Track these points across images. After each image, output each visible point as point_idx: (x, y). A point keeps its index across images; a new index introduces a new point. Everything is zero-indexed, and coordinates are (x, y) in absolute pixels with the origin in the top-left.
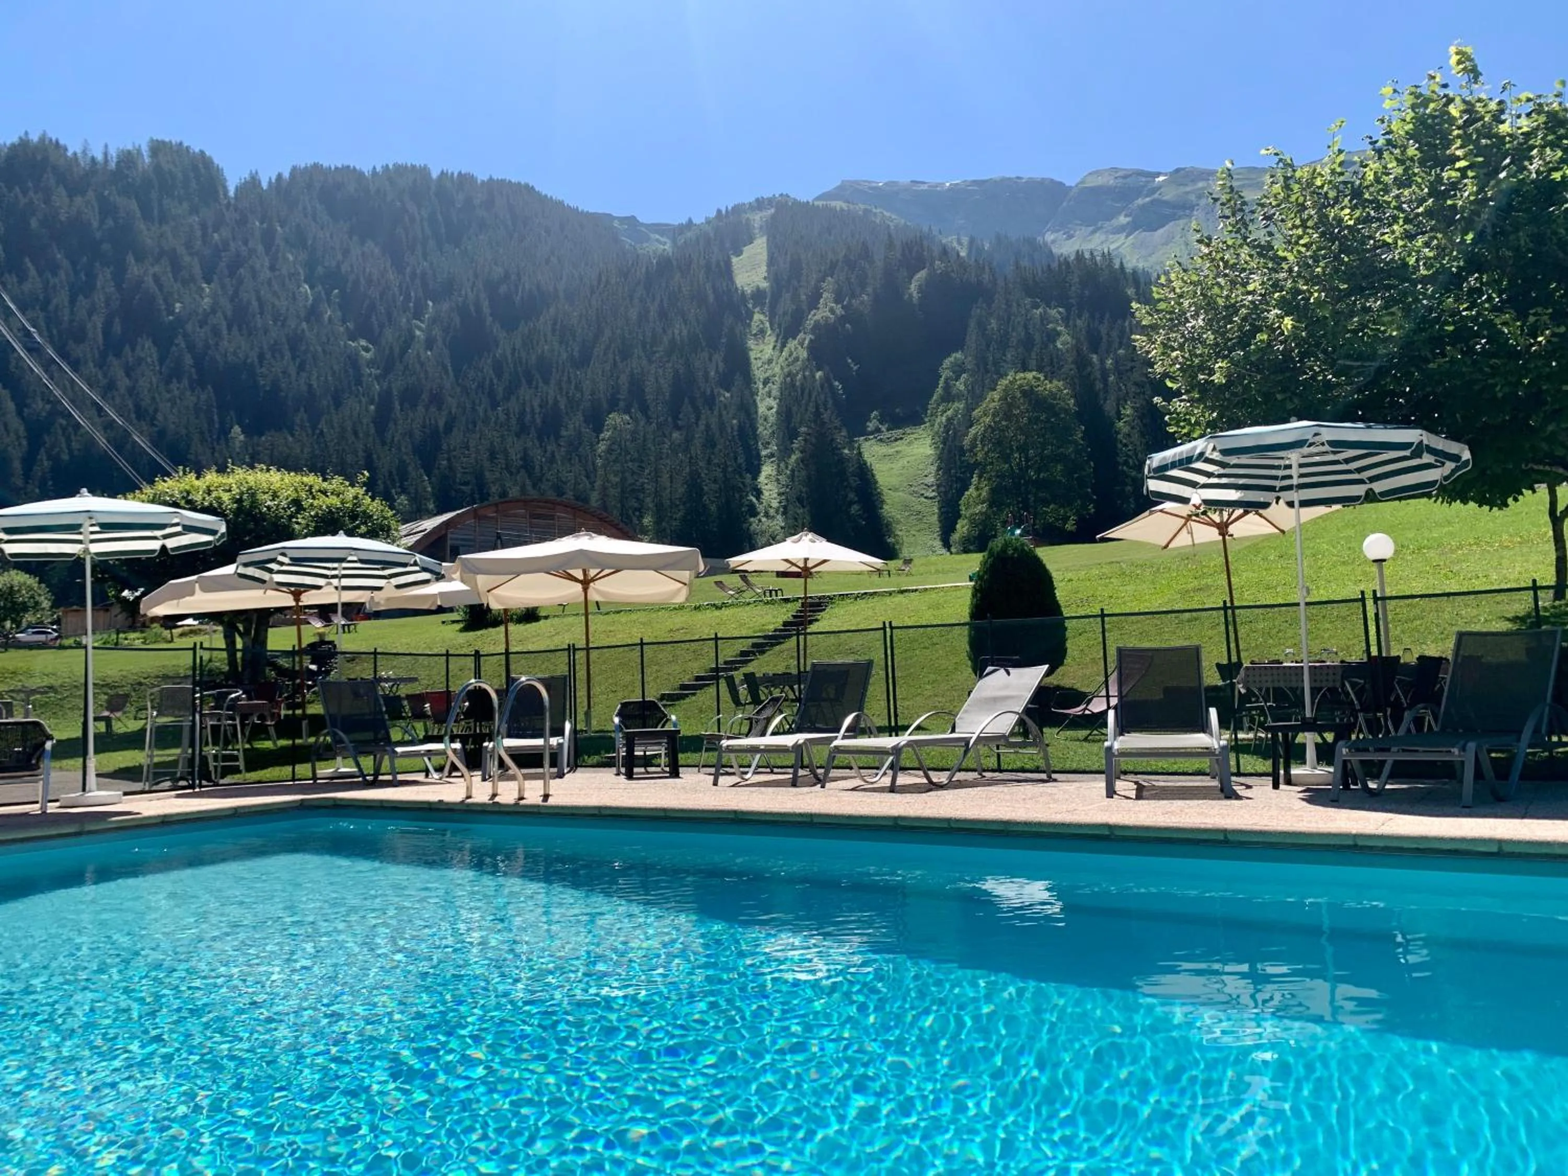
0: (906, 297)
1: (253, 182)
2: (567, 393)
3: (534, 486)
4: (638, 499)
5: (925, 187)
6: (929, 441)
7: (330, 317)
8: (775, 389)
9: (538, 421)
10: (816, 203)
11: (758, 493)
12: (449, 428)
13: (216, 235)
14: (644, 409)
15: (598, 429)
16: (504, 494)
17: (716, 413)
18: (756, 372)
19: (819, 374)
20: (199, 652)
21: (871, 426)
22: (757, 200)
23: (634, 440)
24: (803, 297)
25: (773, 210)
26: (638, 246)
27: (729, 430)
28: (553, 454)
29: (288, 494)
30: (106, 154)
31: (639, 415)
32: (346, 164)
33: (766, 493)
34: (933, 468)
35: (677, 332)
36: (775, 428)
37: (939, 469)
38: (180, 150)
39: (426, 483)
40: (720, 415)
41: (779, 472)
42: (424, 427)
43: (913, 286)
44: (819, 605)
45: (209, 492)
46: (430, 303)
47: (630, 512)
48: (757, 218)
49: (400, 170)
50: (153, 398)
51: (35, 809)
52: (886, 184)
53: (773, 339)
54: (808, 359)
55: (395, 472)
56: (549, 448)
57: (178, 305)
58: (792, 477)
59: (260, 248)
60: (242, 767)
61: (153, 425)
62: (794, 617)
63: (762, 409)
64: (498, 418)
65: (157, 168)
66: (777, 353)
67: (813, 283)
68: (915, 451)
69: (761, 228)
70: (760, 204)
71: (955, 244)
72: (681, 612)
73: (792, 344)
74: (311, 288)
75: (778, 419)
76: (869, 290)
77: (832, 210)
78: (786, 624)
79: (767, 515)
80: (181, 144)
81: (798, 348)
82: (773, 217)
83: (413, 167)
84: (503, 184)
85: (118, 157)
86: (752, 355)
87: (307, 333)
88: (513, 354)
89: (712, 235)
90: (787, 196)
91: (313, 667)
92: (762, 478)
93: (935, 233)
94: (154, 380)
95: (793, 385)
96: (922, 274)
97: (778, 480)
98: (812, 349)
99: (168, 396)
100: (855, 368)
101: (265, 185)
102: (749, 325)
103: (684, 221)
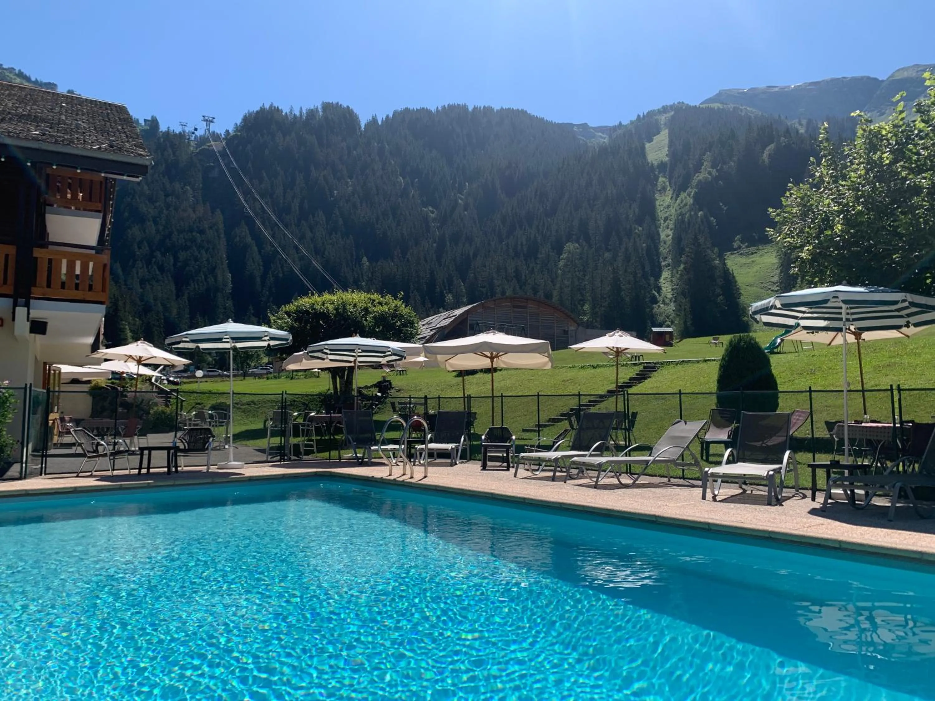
0: (761, 161)
1: (374, 120)
2: (542, 232)
3: (521, 288)
4: (581, 293)
5: (776, 89)
6: (774, 254)
7: (413, 195)
8: (671, 224)
9: (525, 249)
10: (701, 106)
11: (659, 289)
12: (475, 255)
13: (355, 152)
14: (587, 239)
15: (560, 253)
16: (503, 293)
17: (632, 240)
18: (659, 214)
19: (700, 213)
20: (285, 396)
21: (735, 245)
22: (663, 107)
23: (581, 258)
24: (691, 166)
25: (673, 113)
26: (588, 141)
27: (640, 251)
28: (533, 268)
29: (361, 305)
30: (301, 112)
31: (584, 243)
32: (422, 106)
33: (664, 289)
34: (778, 272)
35: (609, 192)
36: (671, 248)
37: (781, 272)
38: (337, 106)
39: (463, 287)
40: (635, 242)
41: (672, 276)
42: (462, 255)
43: (765, 155)
44: (654, 367)
45: (323, 304)
46: (467, 184)
47: (576, 303)
48: (663, 118)
49: (452, 107)
50: (323, 243)
51: (204, 469)
52: (749, 90)
53: (671, 192)
54: (693, 204)
55: (445, 281)
56: (531, 265)
57: (335, 192)
58: (680, 279)
59: (377, 158)
60: (315, 451)
61: (323, 257)
62: (637, 374)
63: (663, 236)
64: (502, 248)
65: (326, 118)
66: (673, 201)
67: (697, 157)
68: (765, 261)
69: (665, 124)
70: (665, 110)
71: (797, 125)
72: (574, 370)
73: (683, 195)
74: (403, 179)
75: (673, 243)
76: (735, 159)
77: (712, 109)
78: (631, 379)
79: (664, 303)
80: (337, 103)
81: (687, 198)
82: (673, 117)
83: (459, 105)
84: (510, 111)
85: (307, 113)
86: (657, 203)
87: (401, 204)
88: (512, 210)
89: (633, 131)
90: (683, 103)
91: (379, 394)
92: (662, 280)
93: (783, 117)
94: (324, 233)
95: (683, 221)
96: (772, 146)
97: (672, 281)
98: (696, 198)
99: (331, 241)
100: (725, 208)
101: (380, 123)
102: (656, 185)
103: (617, 123)
